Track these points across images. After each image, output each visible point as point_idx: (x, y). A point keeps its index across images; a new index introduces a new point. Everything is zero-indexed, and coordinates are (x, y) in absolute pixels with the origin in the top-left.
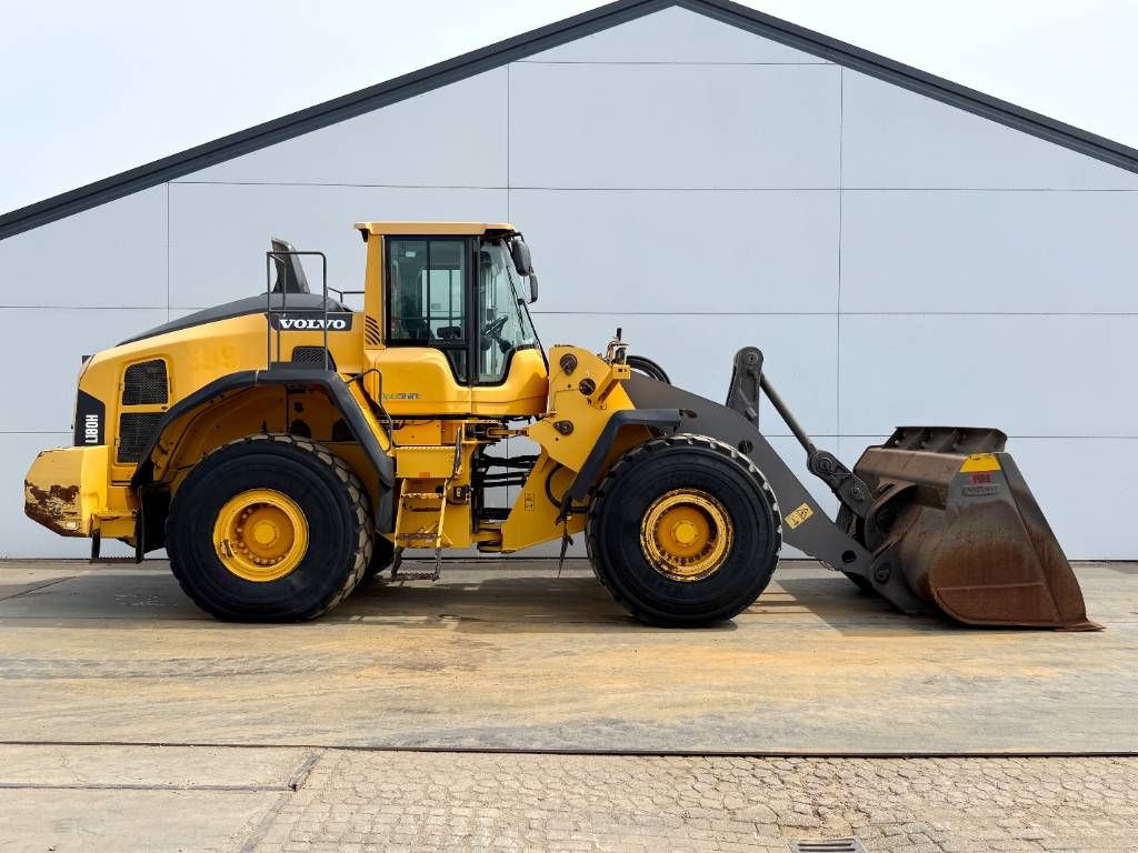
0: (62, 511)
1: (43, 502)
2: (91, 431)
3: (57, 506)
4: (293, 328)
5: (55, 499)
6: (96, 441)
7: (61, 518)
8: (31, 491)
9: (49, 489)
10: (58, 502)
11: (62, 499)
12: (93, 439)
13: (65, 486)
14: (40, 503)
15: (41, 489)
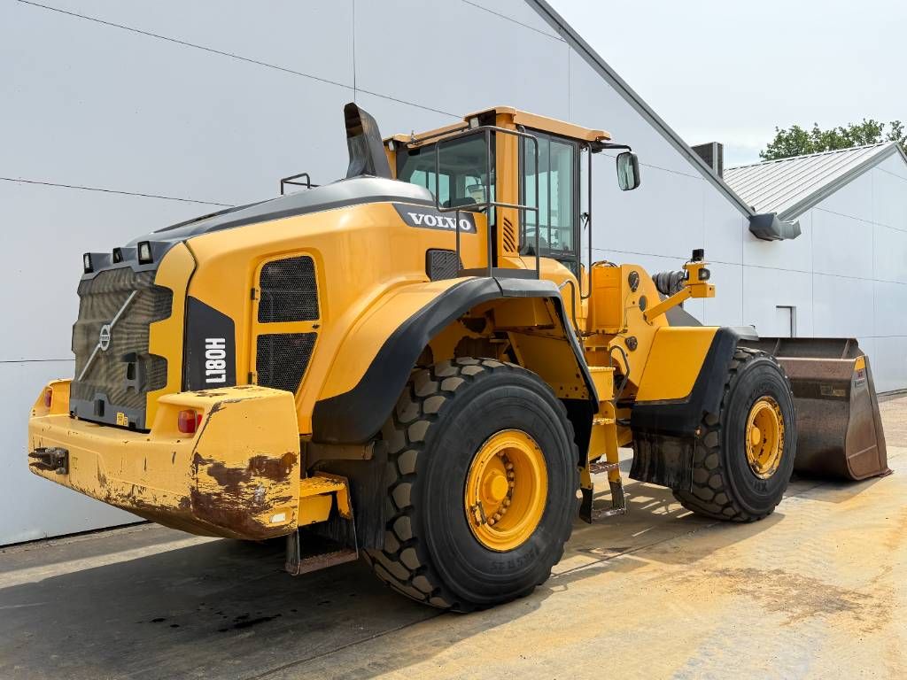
0: (267, 499)
1: (234, 489)
2: (215, 364)
3: (261, 490)
4: (423, 225)
5: (257, 480)
6: (223, 379)
7: (265, 507)
8: (210, 473)
9: (246, 464)
10: (262, 482)
11: (270, 477)
12: (219, 376)
13: (273, 455)
14: (227, 490)
15: (229, 465)
